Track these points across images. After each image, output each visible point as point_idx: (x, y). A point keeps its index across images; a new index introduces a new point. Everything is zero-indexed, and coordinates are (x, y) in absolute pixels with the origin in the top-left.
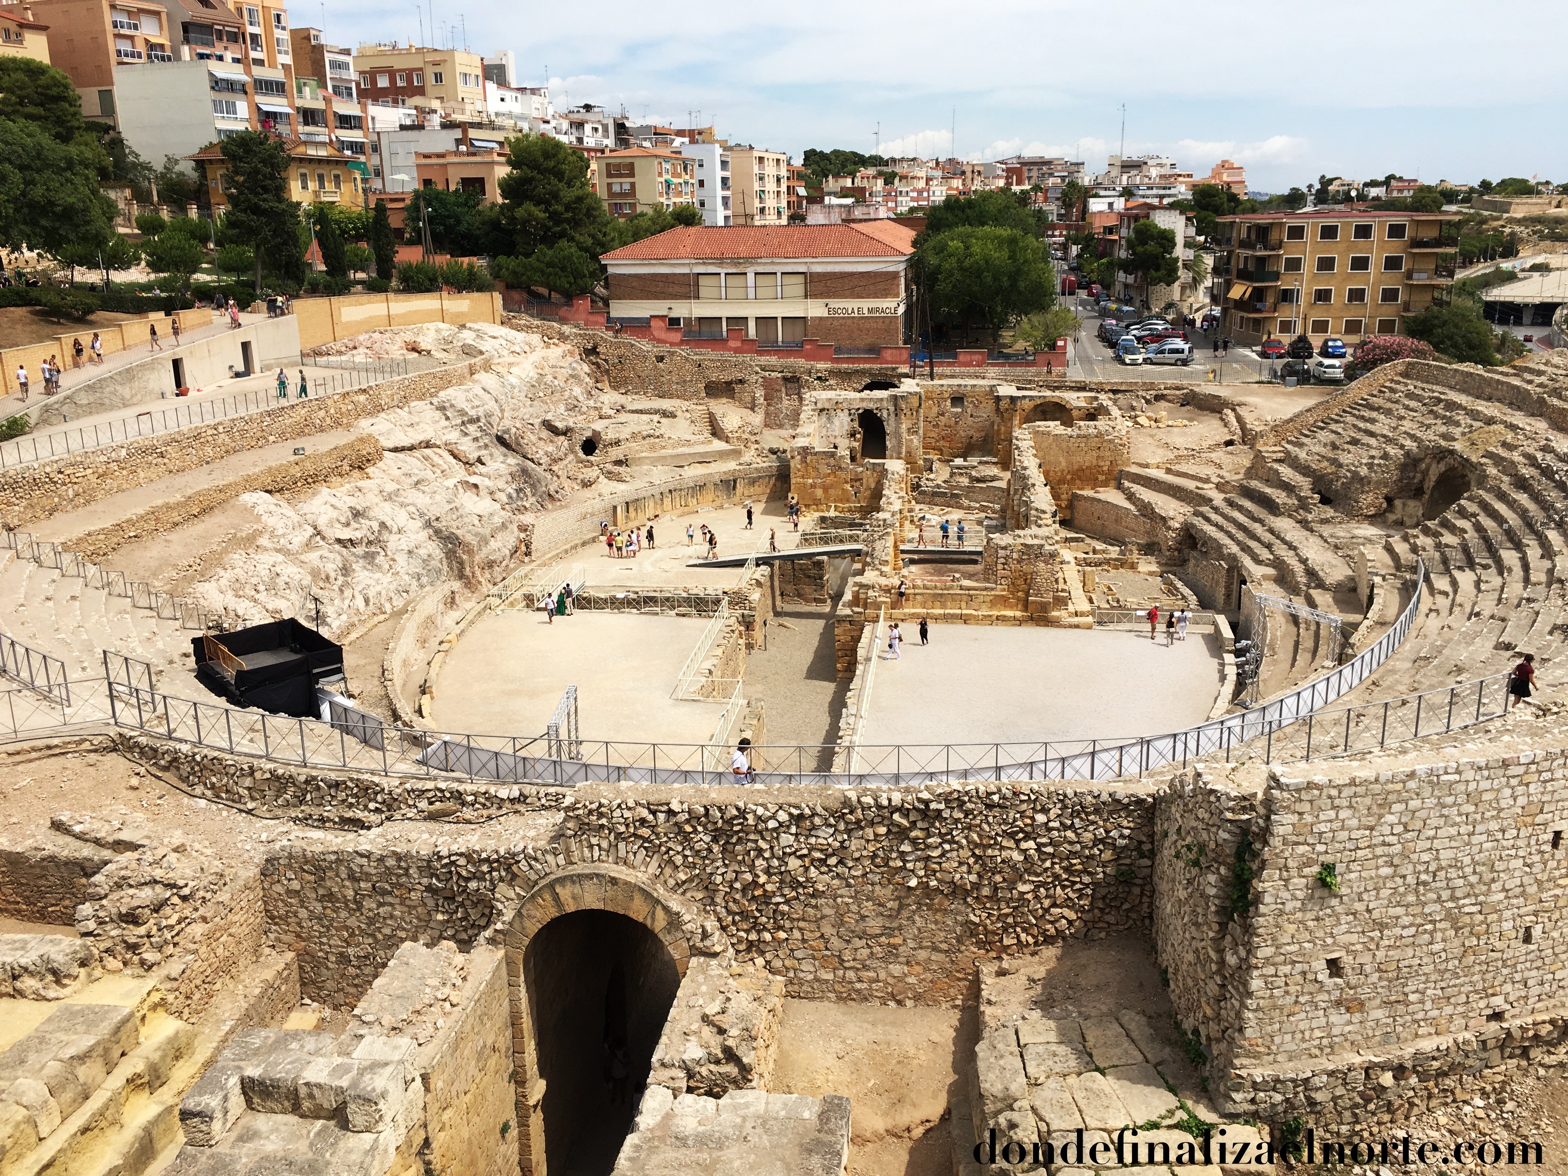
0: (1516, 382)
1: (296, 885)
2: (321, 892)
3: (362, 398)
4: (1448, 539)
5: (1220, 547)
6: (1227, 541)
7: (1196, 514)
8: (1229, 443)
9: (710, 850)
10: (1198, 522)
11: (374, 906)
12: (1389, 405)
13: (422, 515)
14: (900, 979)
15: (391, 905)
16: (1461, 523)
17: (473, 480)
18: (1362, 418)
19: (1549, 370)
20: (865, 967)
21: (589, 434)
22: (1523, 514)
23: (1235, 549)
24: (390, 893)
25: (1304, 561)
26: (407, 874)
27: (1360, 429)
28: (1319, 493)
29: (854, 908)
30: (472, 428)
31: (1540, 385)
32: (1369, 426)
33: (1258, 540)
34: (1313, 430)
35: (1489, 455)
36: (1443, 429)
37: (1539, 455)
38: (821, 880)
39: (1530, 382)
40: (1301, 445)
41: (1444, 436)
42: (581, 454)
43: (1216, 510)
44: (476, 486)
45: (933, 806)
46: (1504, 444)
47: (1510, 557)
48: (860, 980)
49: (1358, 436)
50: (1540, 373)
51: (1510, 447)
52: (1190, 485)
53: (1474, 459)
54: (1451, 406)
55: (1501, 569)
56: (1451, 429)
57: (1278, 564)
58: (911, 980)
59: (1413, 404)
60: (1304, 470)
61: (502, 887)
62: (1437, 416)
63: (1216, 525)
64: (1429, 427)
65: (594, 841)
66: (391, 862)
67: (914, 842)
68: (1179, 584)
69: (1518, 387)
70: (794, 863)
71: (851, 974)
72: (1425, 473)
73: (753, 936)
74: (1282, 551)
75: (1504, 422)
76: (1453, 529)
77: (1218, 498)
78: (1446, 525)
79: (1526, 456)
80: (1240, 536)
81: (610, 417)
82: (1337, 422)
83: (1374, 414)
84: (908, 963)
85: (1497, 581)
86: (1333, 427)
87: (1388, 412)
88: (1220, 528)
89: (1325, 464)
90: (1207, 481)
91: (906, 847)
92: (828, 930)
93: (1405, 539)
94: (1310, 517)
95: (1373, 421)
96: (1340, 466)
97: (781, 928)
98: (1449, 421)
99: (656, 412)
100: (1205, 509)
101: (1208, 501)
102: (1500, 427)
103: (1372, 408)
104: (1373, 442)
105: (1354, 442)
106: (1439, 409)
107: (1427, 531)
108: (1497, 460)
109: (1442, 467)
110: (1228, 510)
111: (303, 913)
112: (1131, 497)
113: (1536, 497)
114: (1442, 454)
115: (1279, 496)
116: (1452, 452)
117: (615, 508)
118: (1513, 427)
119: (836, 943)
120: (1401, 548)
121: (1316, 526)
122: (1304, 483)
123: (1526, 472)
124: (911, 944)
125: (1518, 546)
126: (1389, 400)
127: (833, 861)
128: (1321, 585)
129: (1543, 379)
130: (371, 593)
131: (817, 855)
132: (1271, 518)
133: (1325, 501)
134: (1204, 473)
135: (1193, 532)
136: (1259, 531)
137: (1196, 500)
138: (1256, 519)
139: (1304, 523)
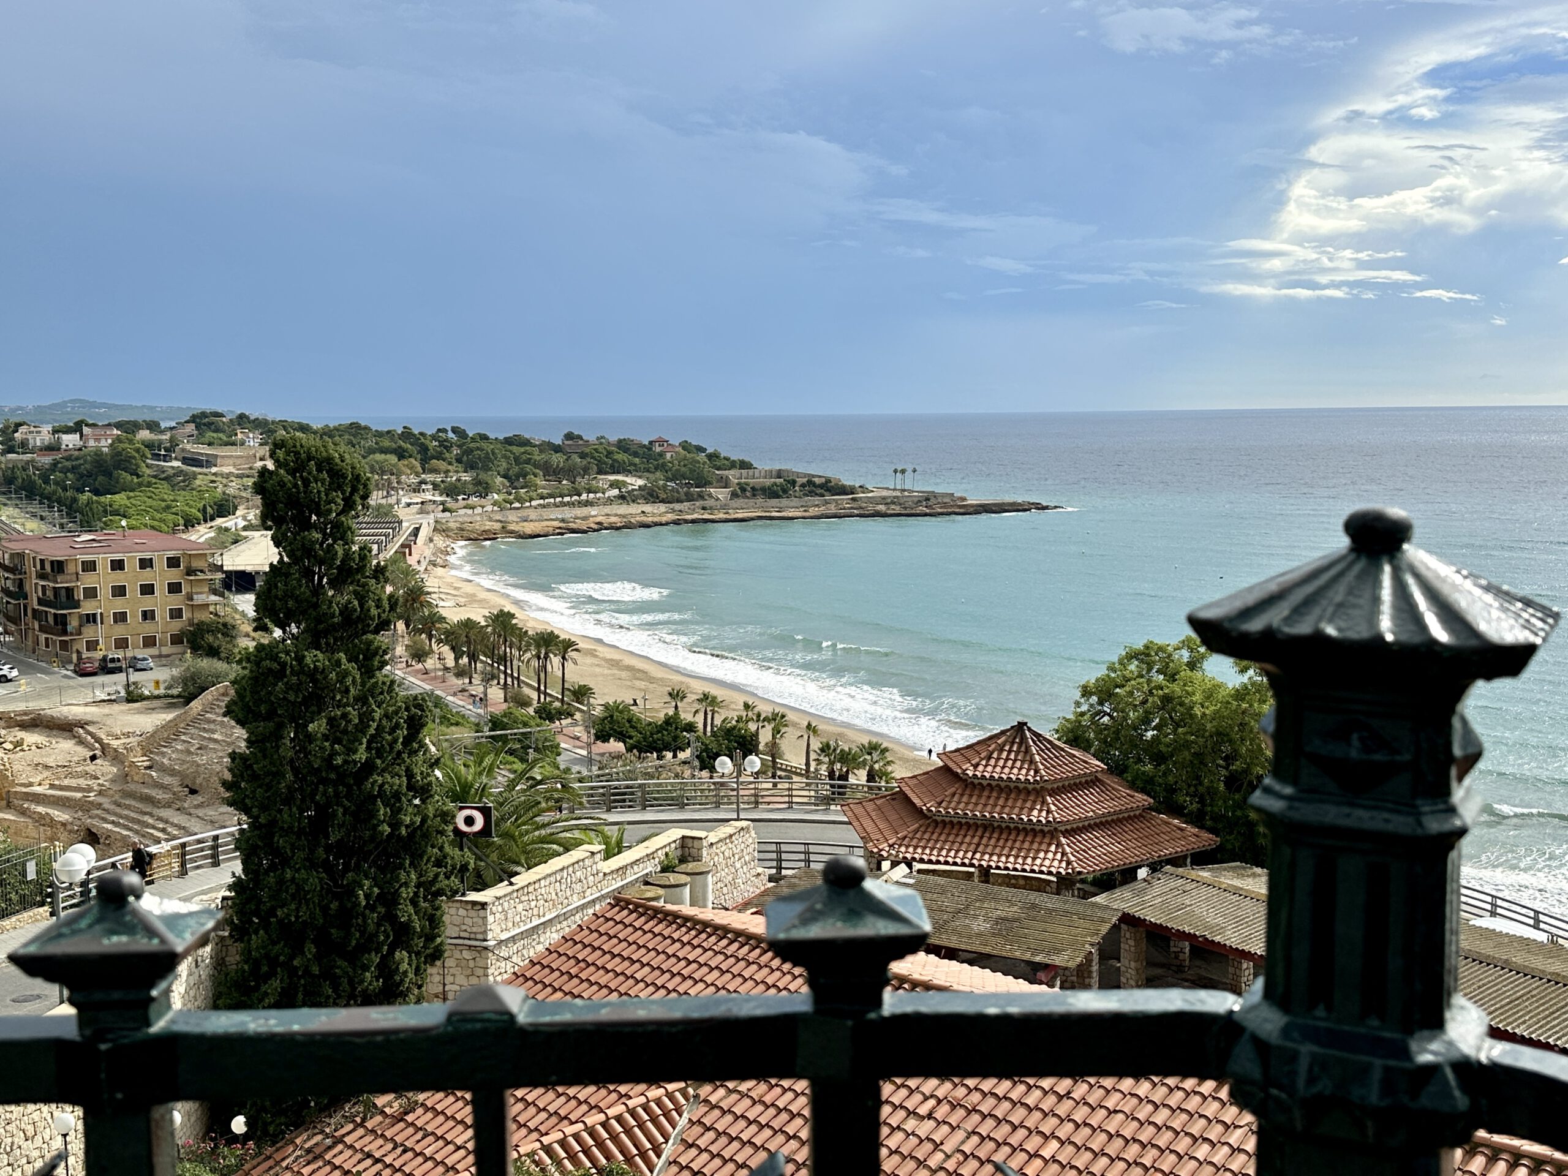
5: (123, 837)
6: (126, 833)
7: (91, 817)
8: (93, 758)
10: (96, 822)
12: (219, 719)
18: (204, 729)
27: (203, 738)
28: (187, 786)
32: (211, 735)
33: (154, 827)
34: (168, 742)
40: (163, 754)
43: (108, 811)
49: (204, 743)
52: (75, 795)
60: (172, 773)
63: (113, 822)
74: (175, 831)
77: (106, 802)
80: (137, 827)
82: (184, 734)
83: (212, 726)
86: (183, 737)
87: (221, 724)
88: (118, 824)
89: (186, 766)
90: (90, 790)
94: (186, 805)
95: (213, 732)
96: (198, 765)
100: (99, 812)
101: (99, 806)
103: (208, 721)
104: (217, 746)
105: (203, 748)
110: (118, 810)
112: (25, 813)
115: (158, 794)
121: (192, 811)
122: (172, 782)
132: (156, 811)
133: (193, 792)
134: (83, 783)
135: (94, 830)
136: (151, 821)
137: (84, 806)
138: (146, 813)
139: (182, 810)
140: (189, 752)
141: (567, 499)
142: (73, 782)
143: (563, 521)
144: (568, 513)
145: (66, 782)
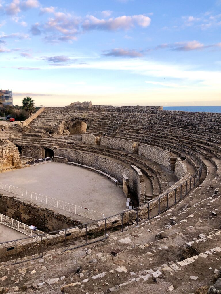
5: (34, 146)
6: (34, 144)
7: (17, 142)
10: (19, 143)
23: (40, 145)
25: (65, 142)
27: (46, 119)
28: (48, 132)
31: (84, 106)
32: (48, 118)
33: (45, 142)
34: (33, 121)
35: (88, 117)
37: (102, 114)
40: (33, 124)
41: (71, 116)
43: (22, 140)
46: (90, 115)
53: (85, 118)
57: (58, 144)
59: (54, 114)
63: (26, 142)
64: (64, 116)
74: (56, 142)
77: (19, 138)
79: (98, 115)
80: (39, 143)
82: (38, 119)
87: (50, 116)
89: (44, 126)
90: (10, 136)
96: (50, 126)
98: (69, 114)
102: (84, 113)
103: (44, 116)
104: (53, 120)
105: (48, 121)
108: (93, 117)
110: (25, 139)
113: (110, 120)
114: (74, 120)
115: (39, 134)
116: (78, 118)
118: (89, 112)
122: (43, 131)
123: (103, 117)
126: (47, 114)
129: (82, 105)
132: (41, 138)
133: (50, 133)
135: (20, 145)
136: (42, 140)
138: (36, 139)
139: (51, 137)
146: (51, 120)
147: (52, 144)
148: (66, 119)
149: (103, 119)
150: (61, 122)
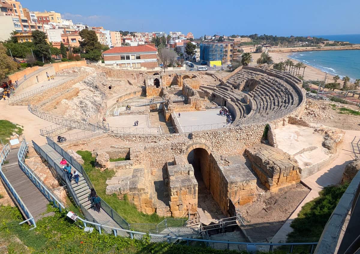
0: (261, 68)
1: (150, 151)
2: (154, 152)
3: (73, 81)
4: (258, 92)
5: (220, 96)
6: (221, 95)
7: (215, 92)
8: (215, 81)
9: (212, 138)
10: (215, 93)
11: (162, 152)
12: (241, 73)
13: (90, 101)
14: (236, 152)
15: (165, 152)
16: (259, 90)
17: (95, 95)
18: (238, 75)
19: (265, 67)
20: (232, 151)
21: (110, 85)
22: (268, 88)
23: (223, 97)
24: (165, 150)
25: (235, 98)
26: (168, 147)
27: (237, 77)
28: (234, 87)
29: (231, 143)
30: (91, 85)
31: (265, 69)
32: (239, 76)
34: (230, 78)
35: (260, 79)
36: (251, 76)
37: (268, 79)
38: (227, 140)
39: (263, 68)
40: (229, 80)
41: (251, 77)
42: (109, 89)
43: (218, 91)
44: (96, 96)
45: (242, 128)
46: (262, 78)
47: (268, 94)
48: (231, 153)
49: (238, 78)
50: (264, 67)
51: (263, 78)
52: (212, 87)
53: (258, 80)
54: (251, 73)
55: (268, 95)
56: (253, 76)
57: (231, 98)
58: (237, 152)
59: (245, 73)
60: (231, 84)
61: (183, 147)
62: (249, 74)
63: (219, 93)
64: (249, 76)
65: (197, 139)
66: (165, 146)
67: (239, 133)
68: (214, 103)
69: (261, 69)
70: (224, 138)
71: (230, 152)
72: (249, 83)
73: (218, 149)
74: (231, 96)
75: (261, 75)
76: (258, 91)
77: (217, 89)
78: (256, 90)
79: (266, 79)
80: (223, 95)
81: (111, 82)
82: (234, 76)
83: (239, 75)
84: (237, 150)
85: (268, 97)
87: (241, 74)
88: (219, 94)
89: (234, 83)
90: (214, 86)
91: (238, 134)
92: (227, 147)
93: (251, 93)
96: (236, 83)
97: (221, 147)
98: (252, 75)
99: (119, 81)
101: (216, 90)
102: (260, 75)
103: (239, 74)
104: (240, 79)
105: (237, 79)
106: (249, 73)
107: (254, 91)
108: (262, 81)
109: (252, 82)
110: (219, 91)
111: (151, 155)
112: (202, 90)
113: (269, 85)
114: (252, 80)
115: (228, 88)
116: (254, 80)
117: (118, 98)
118: (263, 75)
119: (228, 148)
120: (250, 94)
121: (235, 92)
122: (231, 86)
123: (267, 82)
124: (238, 147)
125: (269, 92)
126: (241, 72)
127: (228, 137)
128: (239, 100)
129: (265, 68)
130: (90, 115)
131: (227, 137)
132: (227, 92)
134: (213, 85)
135: (215, 94)
136: (226, 94)
137: (214, 90)
138: (225, 92)
139: (233, 92)
140: (234, 80)
141: (292, 46)
142: (212, 85)
143: (291, 50)
144: (292, 48)
145: (210, 85)
146: (239, 78)
147: (229, 97)
148: (248, 78)
149: (266, 83)
150: (243, 81)
